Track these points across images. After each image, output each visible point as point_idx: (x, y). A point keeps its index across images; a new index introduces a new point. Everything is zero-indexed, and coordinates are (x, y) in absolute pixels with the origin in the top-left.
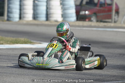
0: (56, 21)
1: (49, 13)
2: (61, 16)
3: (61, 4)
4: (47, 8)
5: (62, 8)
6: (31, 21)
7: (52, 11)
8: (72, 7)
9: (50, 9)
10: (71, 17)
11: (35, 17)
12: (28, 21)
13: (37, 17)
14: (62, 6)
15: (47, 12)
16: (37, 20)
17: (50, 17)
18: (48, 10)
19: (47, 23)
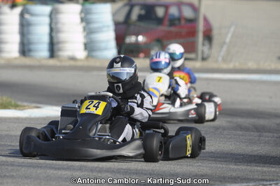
0: (73, 59)
1: (55, 40)
2: (82, 47)
3: (82, 20)
4: (51, 30)
5: (85, 29)
6: (16, 58)
7: (62, 36)
8: (108, 26)
9: (58, 31)
10: (106, 49)
11: (25, 49)
12: (9, 60)
13: (30, 50)
14: (84, 24)
15: (51, 38)
16: (29, 56)
17: (59, 50)
18: (54, 34)
19: (52, 62)
